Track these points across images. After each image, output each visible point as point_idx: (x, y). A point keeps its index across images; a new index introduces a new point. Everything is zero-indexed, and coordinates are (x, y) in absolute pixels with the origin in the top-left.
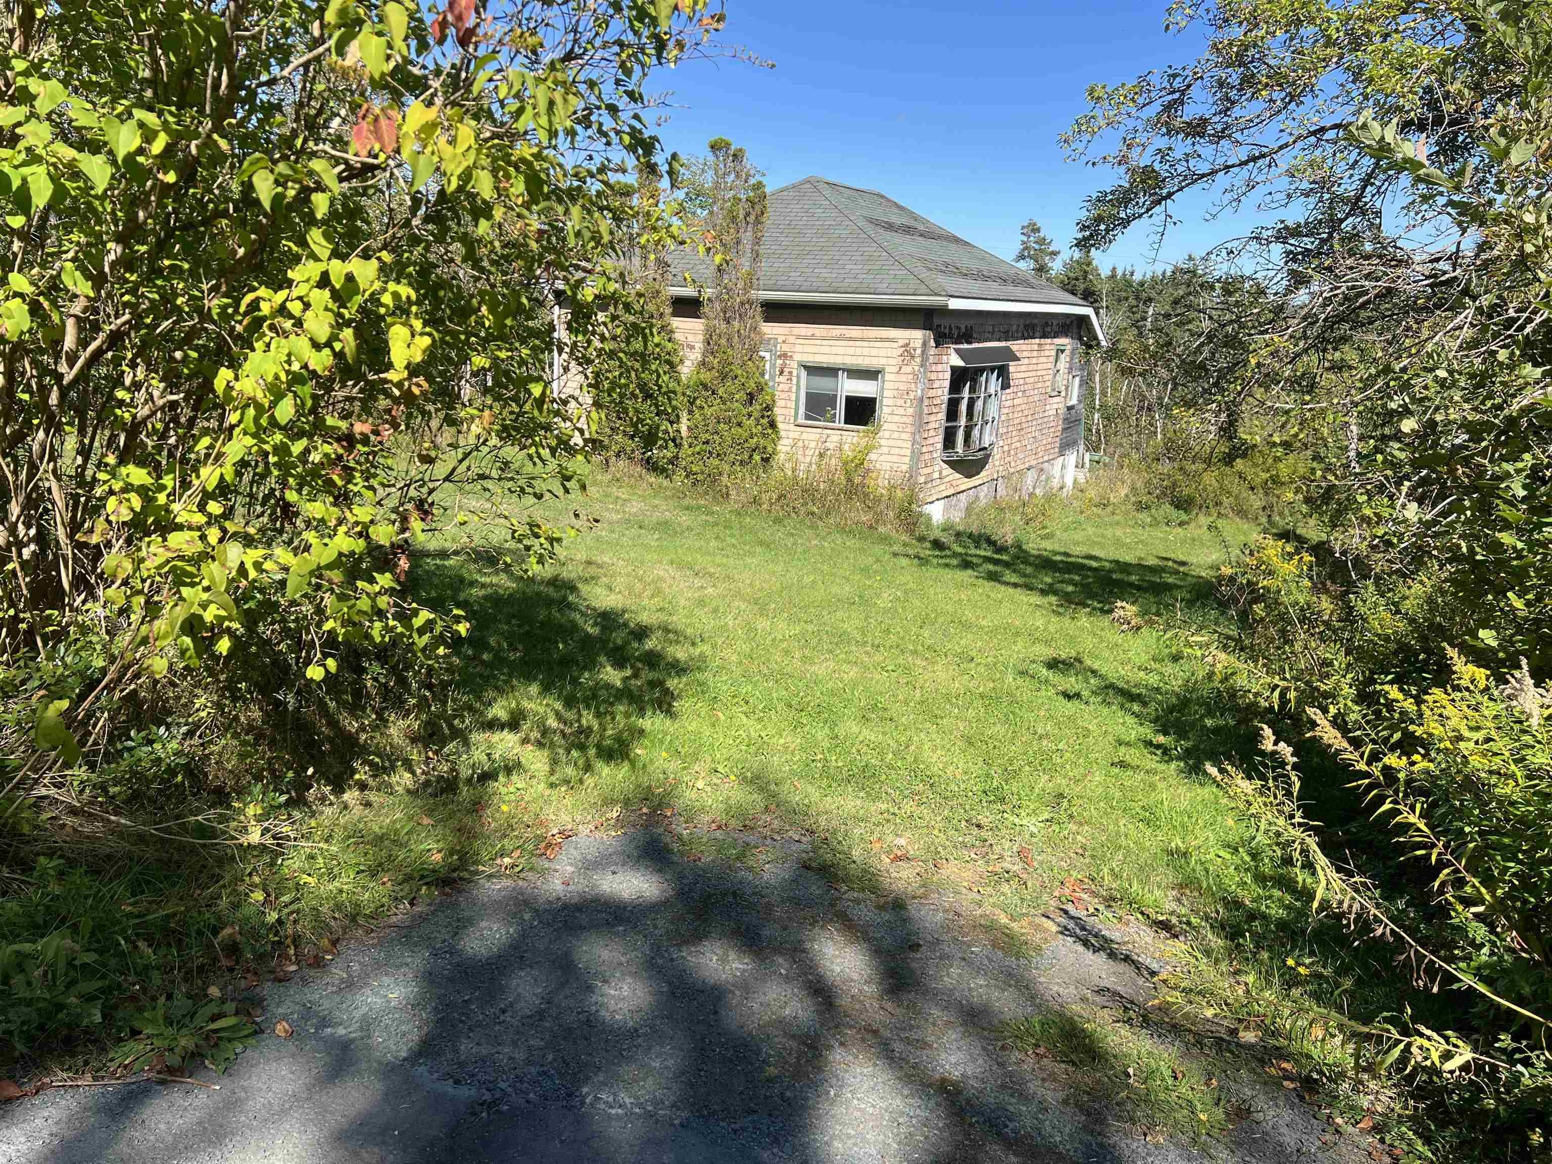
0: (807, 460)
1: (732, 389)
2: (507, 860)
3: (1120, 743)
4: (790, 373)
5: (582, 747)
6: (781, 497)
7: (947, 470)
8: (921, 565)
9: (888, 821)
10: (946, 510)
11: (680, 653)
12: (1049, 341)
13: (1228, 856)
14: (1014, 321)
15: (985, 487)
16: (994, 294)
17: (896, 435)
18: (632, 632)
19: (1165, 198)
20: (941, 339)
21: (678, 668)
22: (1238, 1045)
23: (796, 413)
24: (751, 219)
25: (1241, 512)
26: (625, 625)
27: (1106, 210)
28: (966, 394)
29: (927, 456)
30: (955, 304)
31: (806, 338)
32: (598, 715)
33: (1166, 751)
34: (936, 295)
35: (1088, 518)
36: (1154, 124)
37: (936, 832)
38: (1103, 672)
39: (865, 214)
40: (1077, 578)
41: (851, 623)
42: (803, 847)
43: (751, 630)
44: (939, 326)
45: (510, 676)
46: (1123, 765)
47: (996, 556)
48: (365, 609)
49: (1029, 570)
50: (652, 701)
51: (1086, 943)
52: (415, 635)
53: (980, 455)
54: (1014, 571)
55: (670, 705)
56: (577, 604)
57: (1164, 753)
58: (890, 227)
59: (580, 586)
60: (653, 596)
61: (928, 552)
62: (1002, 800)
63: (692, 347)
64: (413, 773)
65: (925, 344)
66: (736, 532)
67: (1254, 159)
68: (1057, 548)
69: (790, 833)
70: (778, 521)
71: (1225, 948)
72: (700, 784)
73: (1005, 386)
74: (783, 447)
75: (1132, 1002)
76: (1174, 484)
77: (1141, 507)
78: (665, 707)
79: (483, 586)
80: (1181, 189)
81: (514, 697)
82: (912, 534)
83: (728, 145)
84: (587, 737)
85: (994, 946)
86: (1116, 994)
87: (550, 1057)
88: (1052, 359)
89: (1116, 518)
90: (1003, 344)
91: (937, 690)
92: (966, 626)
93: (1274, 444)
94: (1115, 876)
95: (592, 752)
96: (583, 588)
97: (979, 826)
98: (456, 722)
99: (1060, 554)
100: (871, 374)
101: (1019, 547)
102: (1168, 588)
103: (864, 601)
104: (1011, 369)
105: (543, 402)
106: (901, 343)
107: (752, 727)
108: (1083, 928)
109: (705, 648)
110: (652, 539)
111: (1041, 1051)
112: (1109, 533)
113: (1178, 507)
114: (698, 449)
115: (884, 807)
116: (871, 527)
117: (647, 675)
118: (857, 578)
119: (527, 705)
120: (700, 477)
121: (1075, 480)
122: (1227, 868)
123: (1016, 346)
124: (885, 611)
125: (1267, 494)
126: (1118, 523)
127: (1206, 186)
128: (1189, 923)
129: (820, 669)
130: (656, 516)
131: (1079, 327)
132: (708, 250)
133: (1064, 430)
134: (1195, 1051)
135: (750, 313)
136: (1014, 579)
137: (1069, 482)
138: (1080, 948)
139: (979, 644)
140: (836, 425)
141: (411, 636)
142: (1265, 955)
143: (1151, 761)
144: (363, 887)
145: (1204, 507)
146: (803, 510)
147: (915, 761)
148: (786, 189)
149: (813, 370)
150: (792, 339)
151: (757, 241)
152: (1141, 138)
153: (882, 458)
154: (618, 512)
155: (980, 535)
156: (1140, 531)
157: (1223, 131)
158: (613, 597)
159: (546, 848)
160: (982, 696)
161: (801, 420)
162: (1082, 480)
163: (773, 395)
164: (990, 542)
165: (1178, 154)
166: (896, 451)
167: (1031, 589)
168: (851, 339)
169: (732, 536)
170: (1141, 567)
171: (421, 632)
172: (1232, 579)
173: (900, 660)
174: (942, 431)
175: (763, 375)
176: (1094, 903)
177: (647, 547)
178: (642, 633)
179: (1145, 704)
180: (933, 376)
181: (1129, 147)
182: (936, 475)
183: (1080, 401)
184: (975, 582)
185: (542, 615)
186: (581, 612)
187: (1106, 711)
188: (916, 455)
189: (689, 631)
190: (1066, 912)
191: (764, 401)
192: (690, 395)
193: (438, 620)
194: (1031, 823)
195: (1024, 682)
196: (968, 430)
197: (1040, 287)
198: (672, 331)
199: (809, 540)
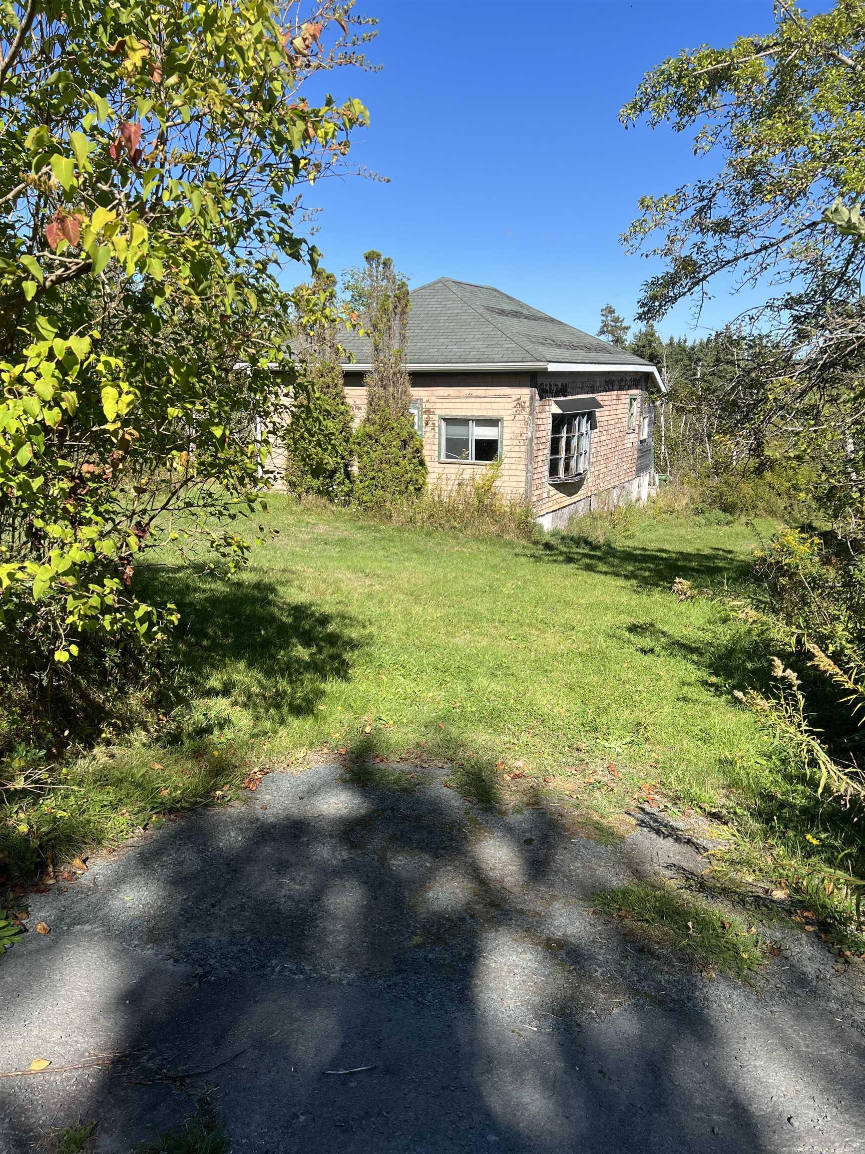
0: (449, 489)
1: (390, 438)
2: (219, 793)
3: (684, 684)
4: (433, 424)
5: (278, 707)
6: (431, 516)
7: (553, 491)
8: (536, 562)
9: (509, 749)
10: (553, 520)
11: (354, 634)
12: (624, 392)
13: (764, 762)
14: (598, 379)
15: (582, 503)
16: (581, 359)
17: (514, 467)
18: (317, 620)
19: (702, 280)
20: (544, 394)
21: (353, 645)
22: (772, 901)
23: (439, 454)
24: (399, 310)
25: (772, 513)
26: (313, 614)
27: (659, 291)
28: (564, 434)
29: (538, 481)
30: (552, 367)
31: (444, 398)
32: (291, 682)
33: (717, 687)
34: (538, 361)
35: (659, 522)
36: (689, 226)
37: (546, 755)
38: (671, 632)
39: (484, 304)
40: (652, 566)
41: (482, 606)
42: (445, 771)
43: (407, 614)
44: (542, 384)
45: (224, 656)
46: (685, 699)
47: (592, 553)
48: (95, 605)
49: (616, 561)
50: (332, 669)
51: (658, 832)
52: (138, 624)
53: (577, 479)
54: (605, 563)
55: (346, 672)
56: (275, 601)
57: (717, 690)
58: (502, 312)
59: (278, 588)
60: (333, 593)
61: (541, 552)
62: (596, 730)
63: (359, 409)
64: (148, 731)
65: (532, 398)
66: (398, 544)
67: (765, 248)
68: (637, 544)
69: (436, 762)
70: (428, 534)
71: (762, 830)
72: (368, 729)
73: (593, 427)
74: (431, 479)
75: (692, 874)
76: (721, 495)
77: (698, 512)
78: (342, 673)
79: (204, 591)
80: (713, 273)
81: (227, 672)
82: (529, 538)
83: (379, 256)
84: (283, 698)
85: (588, 838)
86: (680, 868)
87: (249, 938)
88: (627, 406)
89: (680, 521)
90: (590, 396)
91: (547, 652)
92: (568, 604)
93: (789, 458)
94: (680, 781)
95: (285, 709)
96: (281, 590)
97: (578, 750)
98: (181, 691)
99: (639, 549)
100: (493, 422)
101: (609, 546)
102: (718, 570)
103: (493, 590)
104: (597, 414)
105: (224, 441)
106: (514, 398)
107: (409, 686)
108: (656, 821)
109: (372, 629)
110: (334, 552)
111: (623, 913)
112: (675, 532)
113: (725, 511)
114: (367, 483)
115: (507, 739)
116: (498, 535)
117: (328, 651)
118: (488, 573)
119: (236, 677)
120: (369, 504)
121: (649, 495)
122: (764, 771)
123: (600, 397)
124: (509, 596)
125: (790, 498)
126: (681, 525)
127: (731, 269)
128: (735, 813)
129: (459, 641)
130: (338, 535)
131: (646, 382)
132: (354, 326)
133: (639, 457)
134: (739, 907)
135: (401, 381)
136: (605, 568)
137: (644, 496)
138: (654, 836)
139: (579, 616)
140: (469, 461)
141: (134, 626)
142: (791, 834)
143: (706, 696)
144: (106, 818)
145: (744, 510)
146: (447, 525)
147: (531, 704)
148: (424, 288)
149: (450, 421)
150: (433, 399)
151: (404, 326)
152: (681, 235)
153: (504, 485)
154: (308, 533)
155: (579, 538)
156: (697, 529)
157: (742, 227)
158: (303, 595)
159: (250, 782)
160: (580, 654)
161: (443, 459)
162: (653, 493)
163: (421, 441)
164: (586, 542)
165: (709, 246)
166: (515, 479)
167: (618, 575)
168: (477, 397)
169: (395, 547)
170: (699, 556)
171: (142, 621)
172: (764, 560)
173: (520, 631)
174: (547, 462)
175: (413, 426)
176: (665, 802)
177: (331, 558)
178: (324, 620)
179: (701, 654)
180: (540, 422)
181: (672, 242)
182: (545, 495)
183: (649, 436)
184: (576, 572)
185: (248, 610)
186: (278, 606)
187: (673, 661)
188: (529, 482)
189: (361, 617)
190: (643, 810)
191: (415, 446)
192: (359, 444)
193: (155, 611)
194: (617, 746)
195: (612, 643)
196: (567, 460)
197: (617, 353)
198: (344, 397)
199: (452, 547)
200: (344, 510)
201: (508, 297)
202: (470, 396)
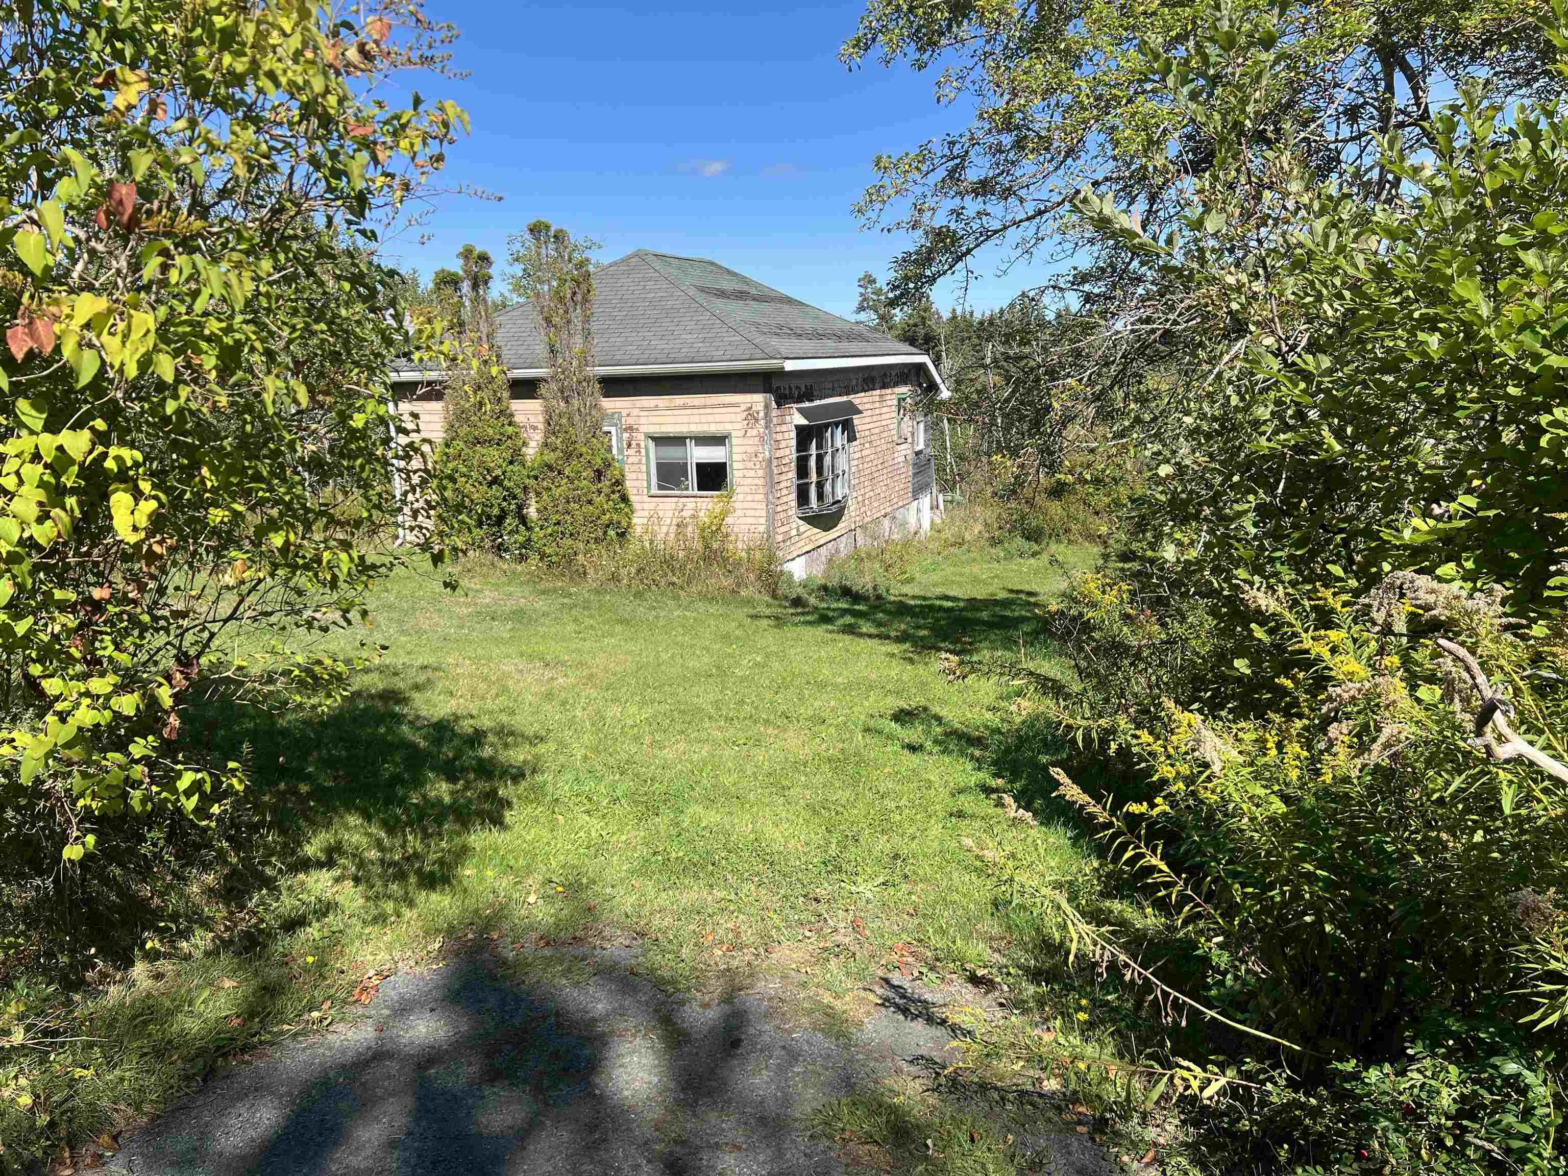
0: (665, 531)
1: (579, 467)
2: (315, 1014)
3: (960, 791)
4: (638, 445)
5: (402, 877)
6: (641, 570)
7: (804, 527)
8: (782, 625)
9: (723, 908)
10: (808, 565)
11: (518, 756)
12: (889, 391)
14: (853, 376)
15: (843, 539)
16: (830, 352)
17: (749, 498)
18: (468, 740)
19: (965, 255)
20: (782, 400)
21: (513, 774)
22: (1041, 1095)
23: (649, 485)
24: (579, 297)
26: (460, 732)
27: (912, 269)
28: (813, 451)
29: (782, 515)
30: (790, 366)
31: (649, 410)
32: (426, 838)
34: (772, 358)
35: (945, 558)
36: (941, 188)
37: (772, 914)
38: (950, 717)
39: (696, 283)
40: (931, 621)
41: (705, 697)
42: (633, 950)
43: (599, 718)
44: (779, 388)
46: (960, 815)
47: (856, 608)
48: (115, 783)
49: (886, 618)
51: (905, 1011)
52: (183, 799)
53: (834, 508)
54: (870, 621)
55: (501, 816)
58: (722, 294)
60: (497, 695)
61: (789, 611)
62: (842, 870)
63: (534, 429)
64: (214, 932)
65: (767, 407)
66: (596, 613)
67: (1040, 213)
68: (917, 591)
70: (639, 595)
72: (532, 899)
73: (852, 438)
74: (638, 521)
75: (944, 1067)
76: (1023, 518)
77: (995, 542)
78: (495, 818)
80: (977, 246)
81: (332, 830)
82: (774, 592)
83: (547, 227)
85: (814, 1029)
86: (929, 1060)
88: (895, 409)
89: (972, 555)
90: (844, 399)
91: (786, 759)
92: (820, 685)
94: (943, 933)
95: (413, 879)
97: (816, 900)
99: (918, 597)
100: (719, 440)
101: (879, 596)
102: (1016, 622)
103: (721, 672)
104: (856, 422)
105: (288, 550)
106: (743, 407)
107: (595, 826)
108: (903, 996)
110: (503, 630)
111: (848, 1134)
112: (967, 570)
113: (1028, 539)
114: (549, 530)
116: (733, 591)
117: (483, 785)
118: (718, 646)
119: (346, 837)
120: (554, 559)
121: (932, 523)
123: (858, 399)
124: (743, 679)
126: (974, 560)
127: (998, 242)
128: (1008, 973)
129: (668, 754)
130: (511, 605)
131: (918, 375)
133: (915, 474)
135: (589, 391)
136: (870, 629)
137: (926, 525)
138: (901, 1017)
139: (832, 703)
140: (690, 492)
141: (178, 800)
143: (986, 806)
145: (1054, 536)
146: (663, 581)
148: (615, 264)
149: (661, 441)
150: (635, 412)
151: (587, 320)
152: (931, 202)
153: (739, 521)
154: (468, 605)
156: (996, 565)
158: (453, 702)
159: (361, 994)
160: (830, 759)
161: (655, 491)
162: (937, 520)
163: (622, 470)
164: (850, 593)
165: (971, 212)
166: (752, 513)
167: (887, 638)
168: (694, 407)
169: (591, 616)
171: (188, 793)
173: (752, 732)
174: (794, 488)
175: (609, 450)
176: (921, 966)
177: (498, 641)
178: (477, 738)
179: (985, 747)
180: (779, 437)
181: (921, 211)
182: (794, 532)
183: (927, 446)
184: (834, 636)
185: (367, 733)
187: (947, 759)
188: (771, 517)
189: (529, 731)
190: (887, 981)
191: (613, 476)
192: (536, 478)
193: (208, 779)
194: (866, 889)
195: (872, 740)
196: (820, 486)
197: (876, 340)
198: (512, 415)
199: (671, 611)
200: (519, 568)
201: (729, 272)
202: (685, 407)
